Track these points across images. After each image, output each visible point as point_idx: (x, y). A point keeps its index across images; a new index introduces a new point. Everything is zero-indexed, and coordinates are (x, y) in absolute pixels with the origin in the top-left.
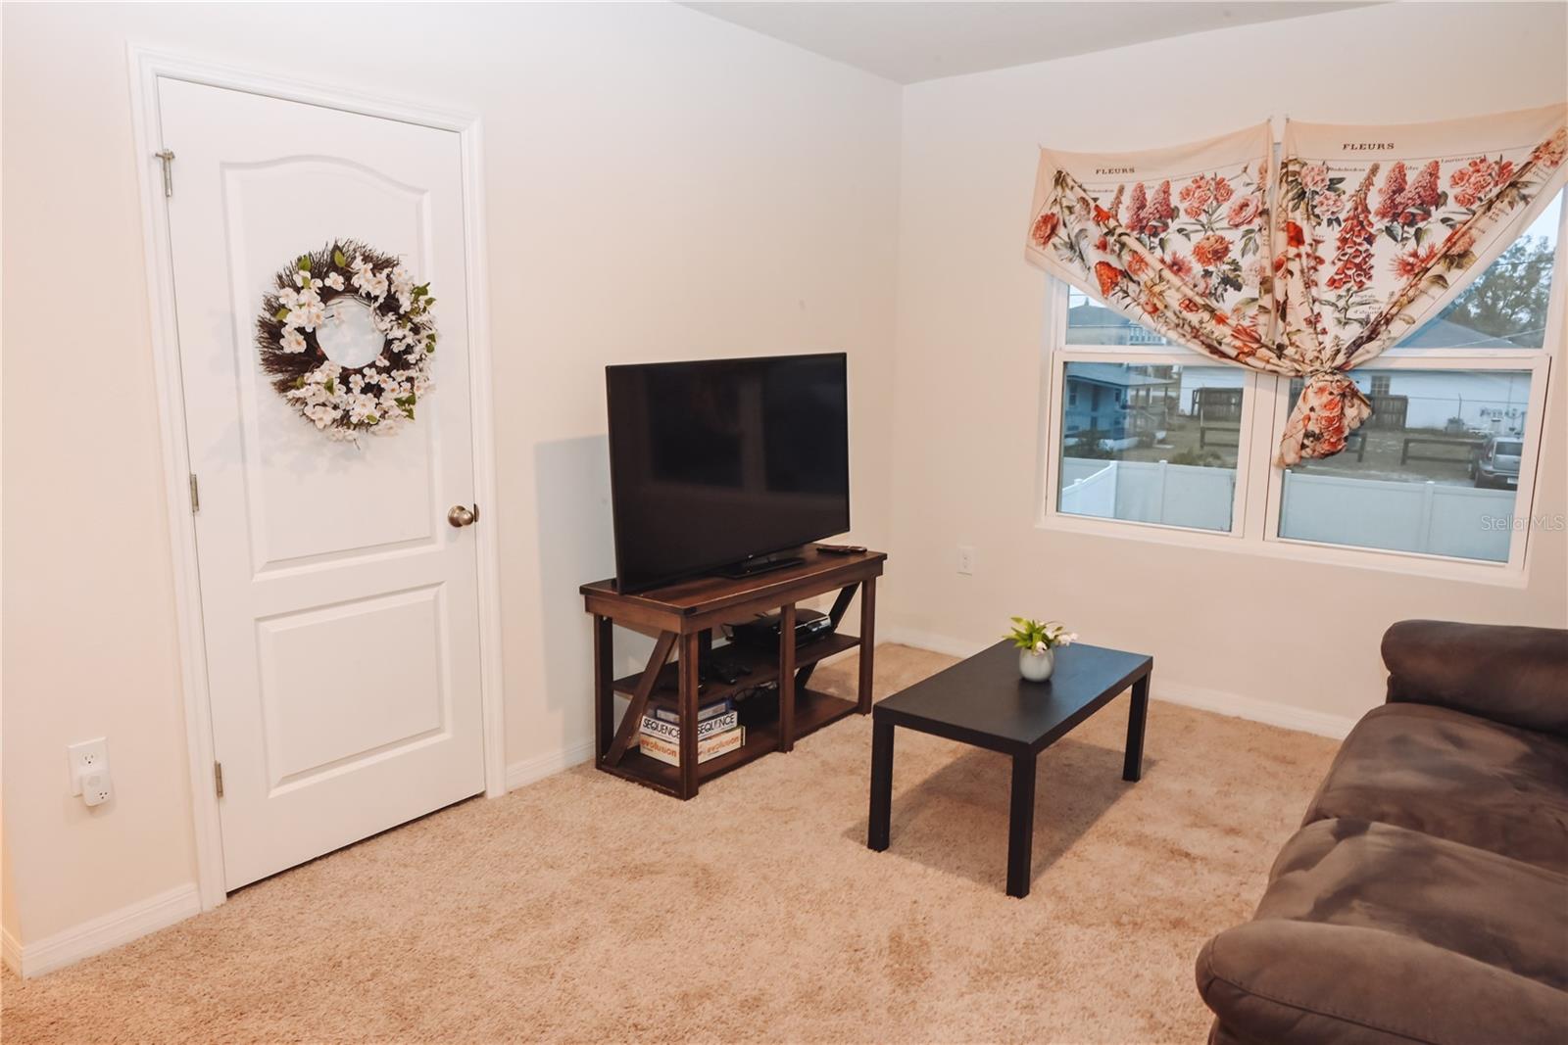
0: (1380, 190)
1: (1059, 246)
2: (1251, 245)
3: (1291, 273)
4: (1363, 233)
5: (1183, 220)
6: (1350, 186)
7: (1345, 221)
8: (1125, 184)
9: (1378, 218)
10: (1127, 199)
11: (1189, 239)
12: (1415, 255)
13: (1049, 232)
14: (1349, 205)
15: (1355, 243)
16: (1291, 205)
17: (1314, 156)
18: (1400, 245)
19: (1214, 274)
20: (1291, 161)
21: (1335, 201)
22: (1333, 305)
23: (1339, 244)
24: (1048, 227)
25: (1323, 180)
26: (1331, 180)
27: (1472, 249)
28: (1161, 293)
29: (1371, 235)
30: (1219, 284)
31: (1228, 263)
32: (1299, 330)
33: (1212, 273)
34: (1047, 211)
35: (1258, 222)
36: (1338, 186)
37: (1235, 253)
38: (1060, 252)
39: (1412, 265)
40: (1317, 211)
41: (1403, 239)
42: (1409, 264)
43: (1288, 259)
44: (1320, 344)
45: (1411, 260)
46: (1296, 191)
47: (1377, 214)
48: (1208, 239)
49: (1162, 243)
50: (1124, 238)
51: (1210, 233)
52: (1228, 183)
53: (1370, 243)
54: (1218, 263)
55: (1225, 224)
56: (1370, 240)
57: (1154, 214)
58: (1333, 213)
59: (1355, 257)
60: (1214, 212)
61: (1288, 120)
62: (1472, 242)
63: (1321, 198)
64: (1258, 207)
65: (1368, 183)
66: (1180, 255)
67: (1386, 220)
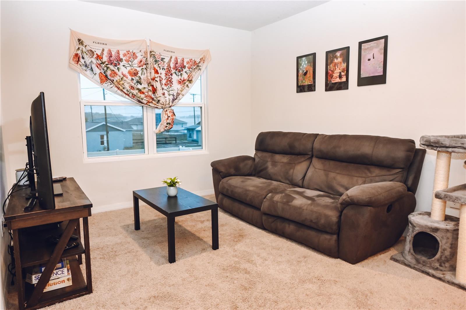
0: (173, 63)
1: (81, 65)
2: (143, 73)
3: (157, 81)
4: (170, 73)
5: (124, 63)
6: (167, 60)
7: (166, 69)
8: (104, 48)
9: (173, 69)
10: (105, 53)
11: (127, 69)
12: (181, 79)
13: (78, 60)
14: (166, 65)
15: (168, 75)
16: (154, 63)
17: (158, 52)
18: (178, 77)
19: (134, 80)
20: (152, 51)
21: (163, 64)
22: (167, 90)
23: (165, 75)
24: (77, 58)
25: (160, 58)
26: (162, 58)
27: (193, 79)
28: (123, 84)
29: (172, 74)
30: (136, 83)
31: (138, 77)
32: (160, 96)
33: (134, 79)
34: (75, 52)
35: (144, 66)
36: (164, 60)
37: (139, 74)
38: (82, 67)
39: (181, 82)
40: (159, 66)
41: (178, 75)
42: (180, 81)
43: (155, 77)
44: (166, 100)
45: (180, 80)
46: (155, 59)
47: (173, 68)
48: (132, 69)
49: (118, 69)
50: (108, 66)
51: (132, 68)
52: (136, 54)
53: (172, 76)
54: (135, 76)
55: (136, 65)
56: (172, 75)
57: (115, 59)
58: (163, 67)
59: (169, 79)
60: (133, 62)
61: (150, 40)
62: (193, 78)
63: (160, 62)
64: (144, 62)
65: (170, 61)
66: (124, 73)
67: (175, 70)
